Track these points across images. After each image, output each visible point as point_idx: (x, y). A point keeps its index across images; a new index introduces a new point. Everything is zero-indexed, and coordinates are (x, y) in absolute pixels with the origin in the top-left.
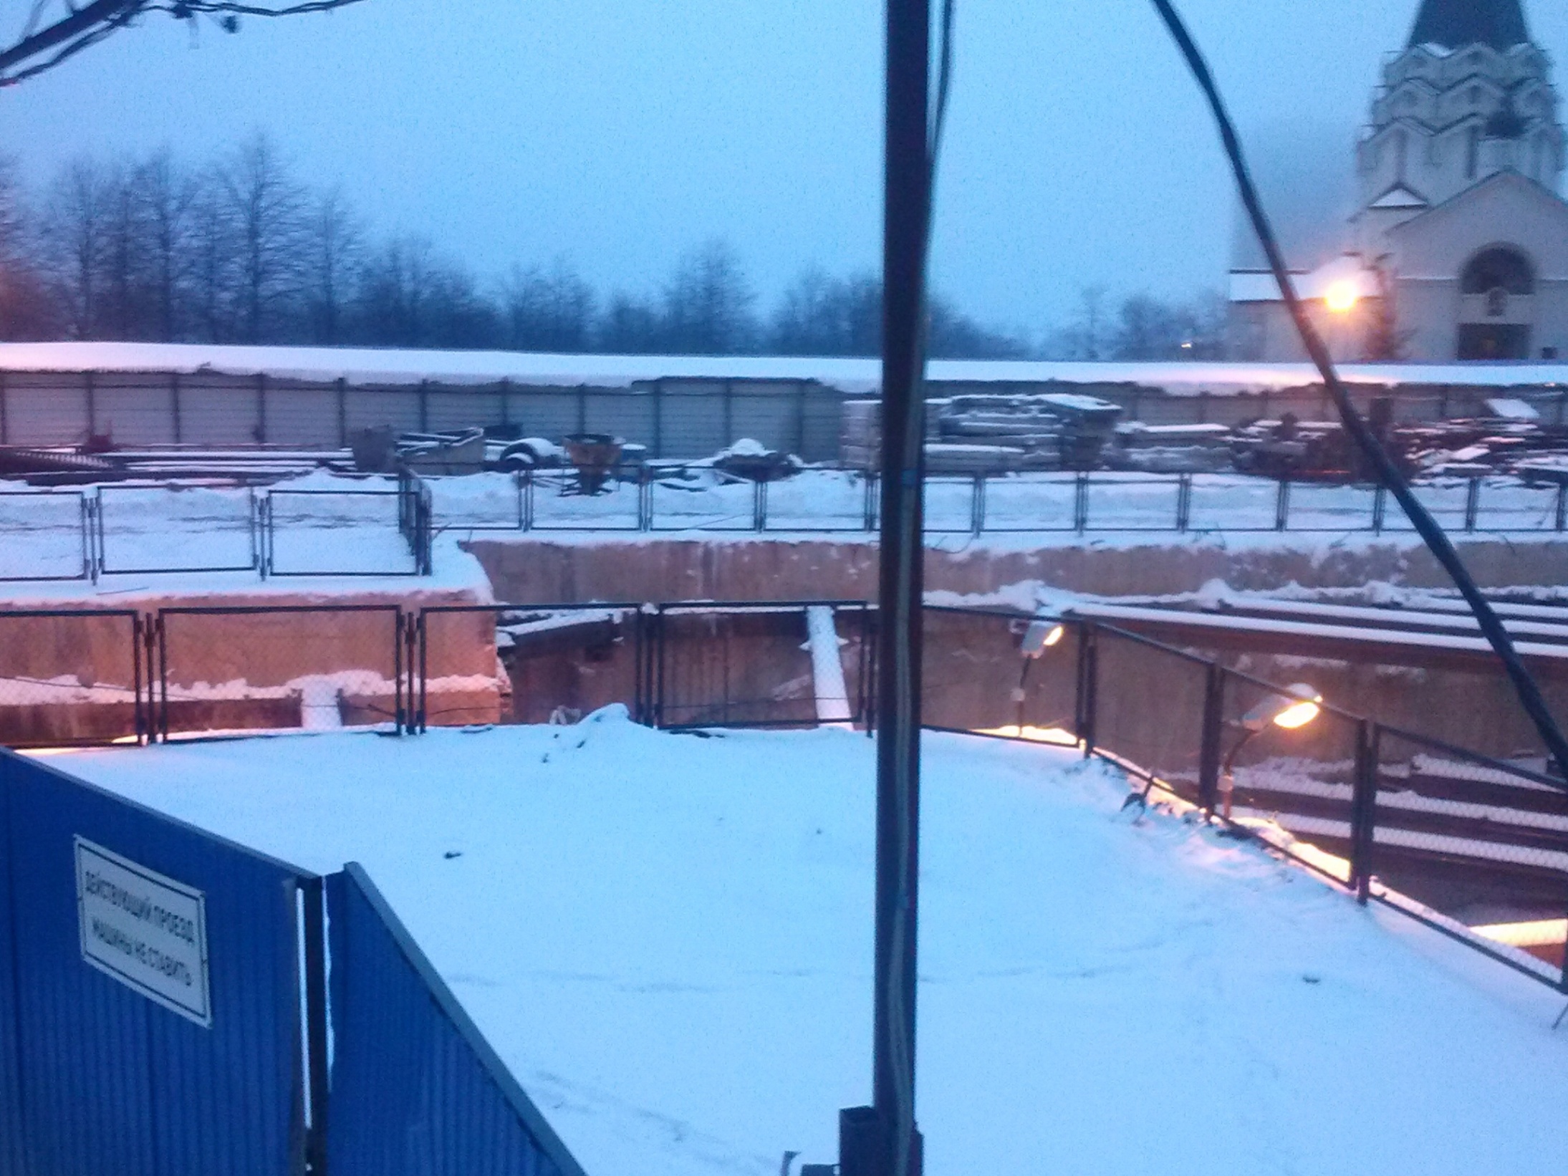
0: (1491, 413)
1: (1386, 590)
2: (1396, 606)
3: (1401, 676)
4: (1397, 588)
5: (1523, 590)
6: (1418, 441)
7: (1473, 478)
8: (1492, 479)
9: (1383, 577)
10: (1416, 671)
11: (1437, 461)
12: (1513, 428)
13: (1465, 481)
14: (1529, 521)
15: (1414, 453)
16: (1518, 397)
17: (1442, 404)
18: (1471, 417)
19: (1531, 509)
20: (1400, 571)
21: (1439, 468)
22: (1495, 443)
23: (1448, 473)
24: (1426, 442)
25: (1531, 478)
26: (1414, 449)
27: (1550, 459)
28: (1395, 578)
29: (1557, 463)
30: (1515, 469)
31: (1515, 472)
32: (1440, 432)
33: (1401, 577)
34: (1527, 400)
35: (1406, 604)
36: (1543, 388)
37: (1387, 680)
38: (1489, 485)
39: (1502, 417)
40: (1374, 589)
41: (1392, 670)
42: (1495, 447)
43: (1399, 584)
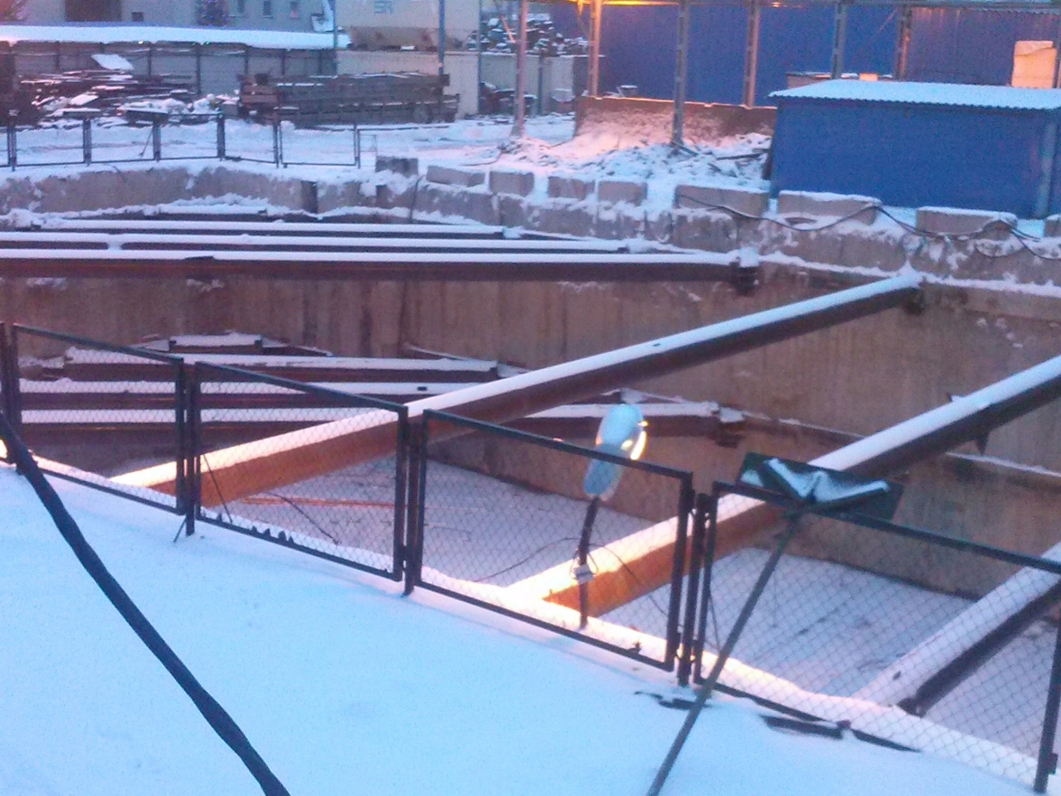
0: (97, 65)
1: (26, 216)
2: (37, 229)
3: (47, 287)
4: (35, 214)
5: (135, 208)
6: (39, 90)
7: (86, 120)
8: (103, 120)
9: (23, 205)
10: (59, 281)
11: (57, 106)
12: (115, 78)
13: (81, 122)
14: (134, 153)
15: (39, 100)
16: (116, 53)
17: (57, 59)
18: (80, 70)
19: (134, 143)
20: (36, 199)
21: (59, 112)
22: (103, 90)
23: (66, 115)
24: (47, 91)
25: (133, 118)
26: (37, 97)
27: (146, 103)
28: (33, 205)
29: (151, 106)
30: (120, 111)
31: (119, 114)
32: (58, 82)
33: (38, 204)
34: (123, 55)
35: (44, 226)
36: (135, 45)
37: (37, 289)
38: (99, 125)
39: (105, 69)
40: (15, 215)
41: (40, 281)
42: (102, 94)
43: (37, 210)
